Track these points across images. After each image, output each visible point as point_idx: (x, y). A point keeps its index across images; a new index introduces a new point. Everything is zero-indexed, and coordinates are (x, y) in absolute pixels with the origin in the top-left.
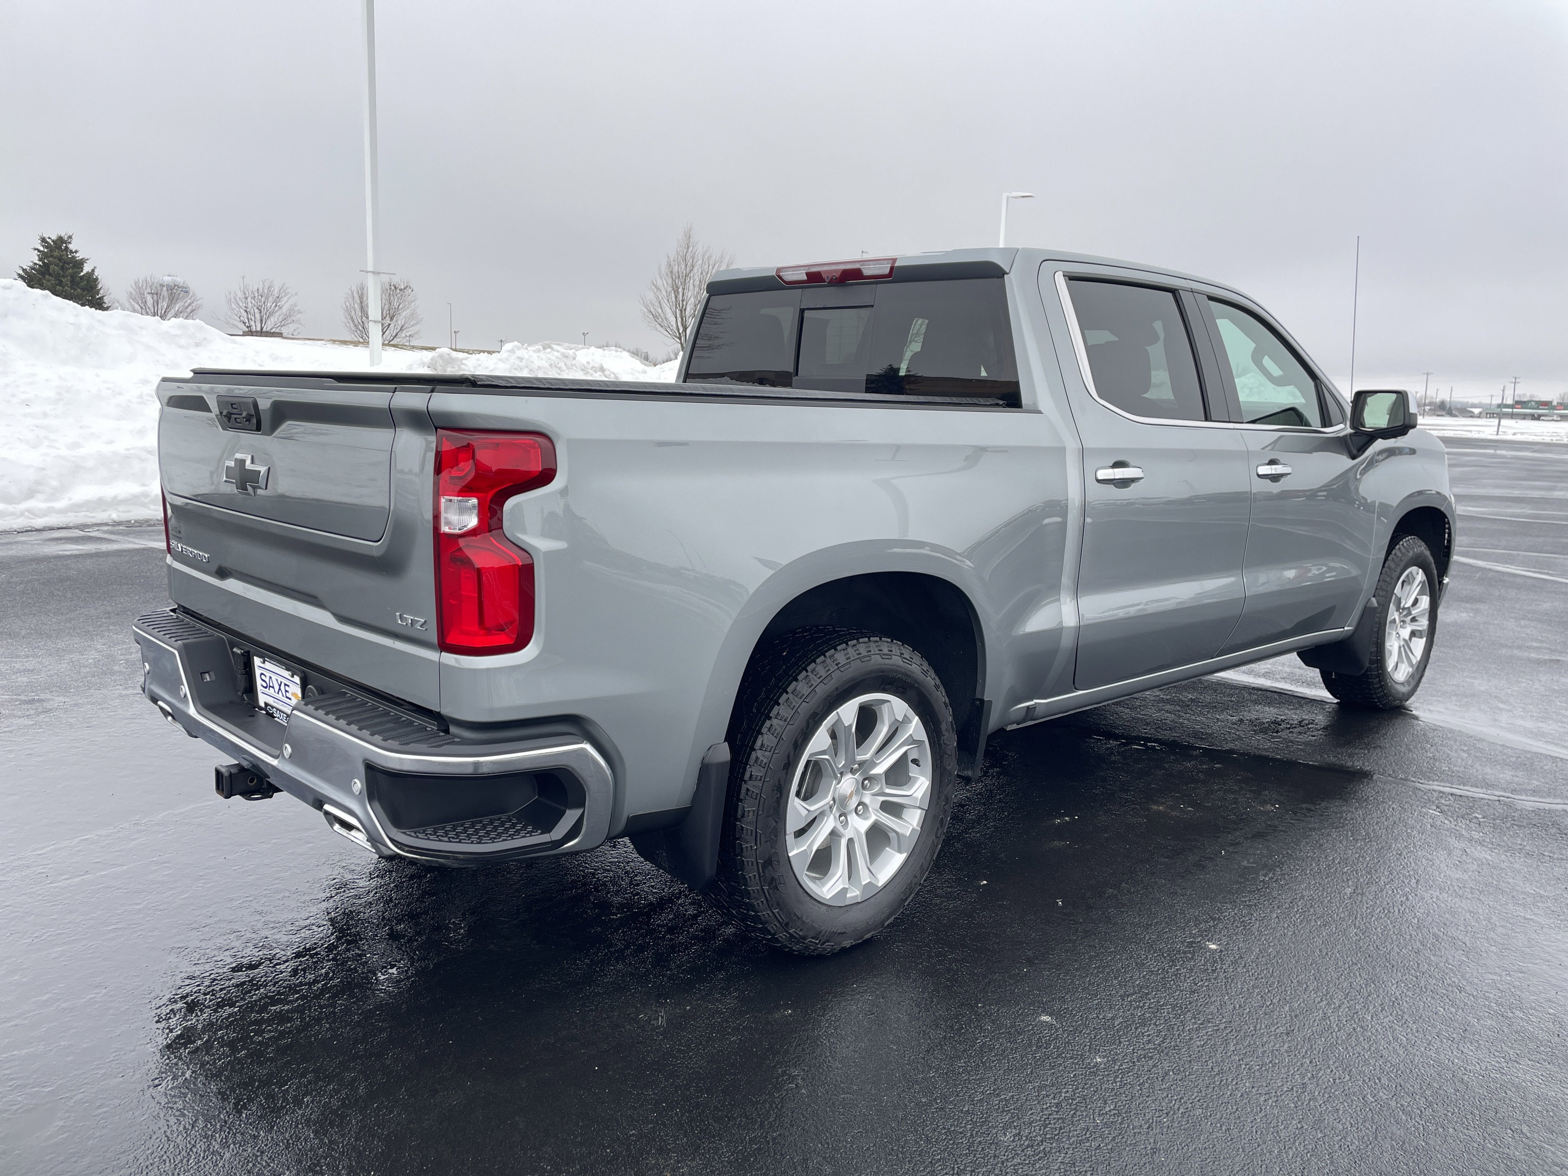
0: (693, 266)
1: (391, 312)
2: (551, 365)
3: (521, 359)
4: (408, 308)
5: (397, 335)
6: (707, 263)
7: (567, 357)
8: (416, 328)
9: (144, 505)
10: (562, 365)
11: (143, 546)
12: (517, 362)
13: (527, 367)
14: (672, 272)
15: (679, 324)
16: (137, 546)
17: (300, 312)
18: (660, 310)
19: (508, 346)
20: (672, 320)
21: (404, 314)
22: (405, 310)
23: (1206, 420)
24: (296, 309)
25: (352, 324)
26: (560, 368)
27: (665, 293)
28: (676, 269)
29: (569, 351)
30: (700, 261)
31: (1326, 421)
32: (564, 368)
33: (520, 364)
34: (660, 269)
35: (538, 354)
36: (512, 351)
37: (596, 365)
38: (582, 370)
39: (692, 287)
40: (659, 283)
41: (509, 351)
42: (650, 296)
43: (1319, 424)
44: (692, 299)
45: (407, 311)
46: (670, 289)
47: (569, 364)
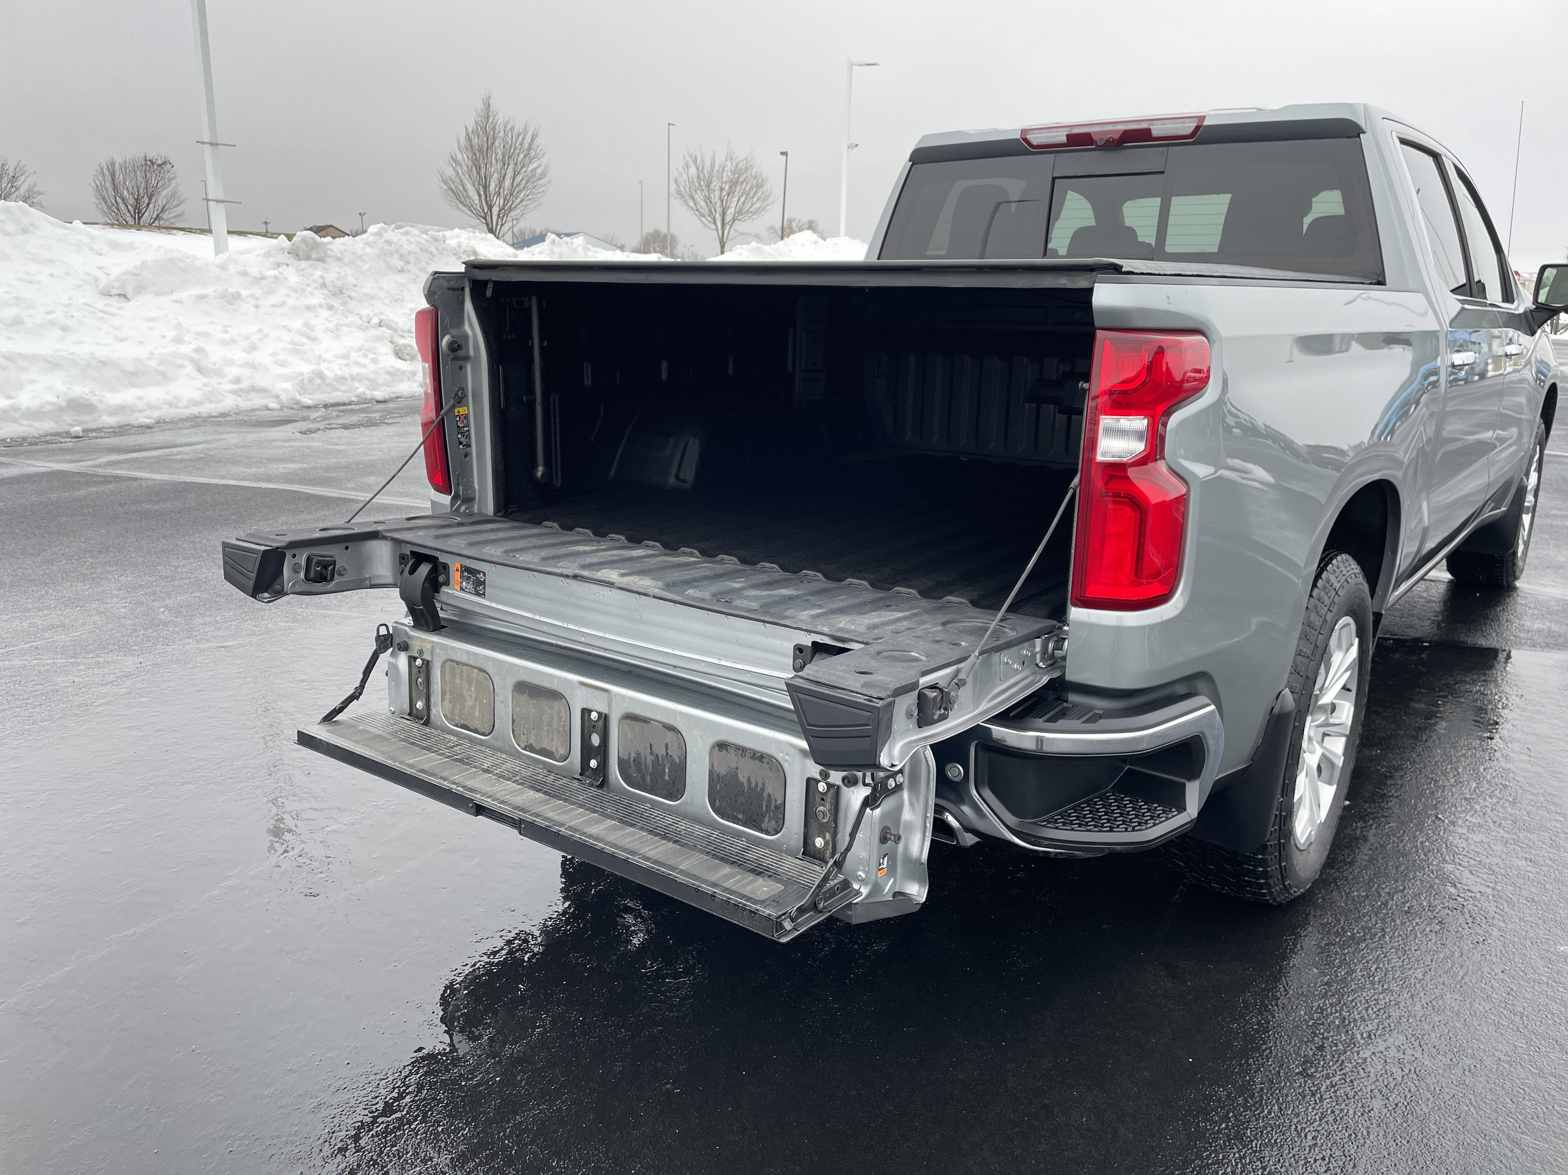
0: (494, 139)
1: (150, 192)
2: (421, 250)
3: (389, 243)
4: (169, 186)
5: (158, 216)
6: (510, 134)
7: (437, 240)
8: (180, 209)
9: (15, 421)
10: (432, 249)
11: (49, 469)
12: (385, 247)
13: (397, 252)
14: (471, 146)
15: (484, 202)
16: (43, 470)
17: (40, 193)
18: (461, 188)
19: (373, 229)
20: (476, 197)
21: (164, 193)
22: (165, 188)
23: (1471, 296)
24: (36, 189)
25: (105, 206)
26: (431, 253)
27: (465, 168)
28: (475, 141)
29: (437, 233)
30: (502, 133)
31: (1508, 295)
32: (435, 252)
33: (390, 248)
34: (459, 141)
35: (407, 237)
36: (379, 234)
37: (468, 249)
38: (455, 255)
39: (494, 161)
40: (459, 157)
41: (375, 234)
42: (449, 172)
43: (1501, 300)
44: (496, 175)
45: (168, 190)
46: (470, 164)
47: (440, 248)
